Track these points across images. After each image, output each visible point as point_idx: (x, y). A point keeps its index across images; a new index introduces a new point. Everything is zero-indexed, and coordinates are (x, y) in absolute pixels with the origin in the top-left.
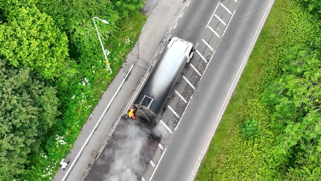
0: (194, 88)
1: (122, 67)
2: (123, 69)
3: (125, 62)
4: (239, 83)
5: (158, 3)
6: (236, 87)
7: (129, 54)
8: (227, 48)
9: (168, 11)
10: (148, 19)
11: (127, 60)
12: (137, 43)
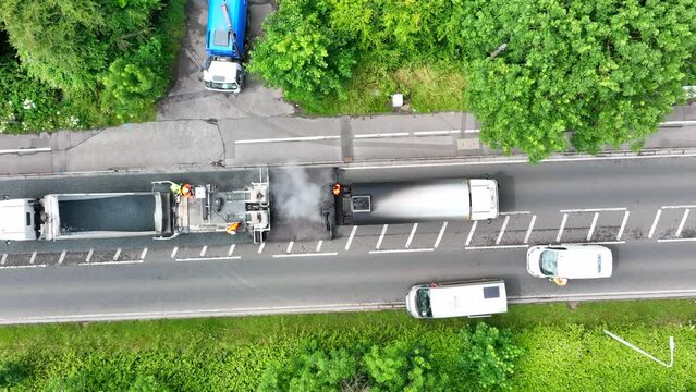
0: (61, 260)
1: (38, 135)
2: (37, 137)
3: (50, 134)
4: (106, 323)
5: (191, 123)
6: (97, 322)
7: (67, 132)
8: (159, 278)
9: (180, 148)
10: (149, 124)
11: (54, 134)
12: (94, 131)
